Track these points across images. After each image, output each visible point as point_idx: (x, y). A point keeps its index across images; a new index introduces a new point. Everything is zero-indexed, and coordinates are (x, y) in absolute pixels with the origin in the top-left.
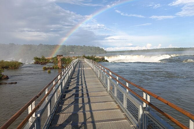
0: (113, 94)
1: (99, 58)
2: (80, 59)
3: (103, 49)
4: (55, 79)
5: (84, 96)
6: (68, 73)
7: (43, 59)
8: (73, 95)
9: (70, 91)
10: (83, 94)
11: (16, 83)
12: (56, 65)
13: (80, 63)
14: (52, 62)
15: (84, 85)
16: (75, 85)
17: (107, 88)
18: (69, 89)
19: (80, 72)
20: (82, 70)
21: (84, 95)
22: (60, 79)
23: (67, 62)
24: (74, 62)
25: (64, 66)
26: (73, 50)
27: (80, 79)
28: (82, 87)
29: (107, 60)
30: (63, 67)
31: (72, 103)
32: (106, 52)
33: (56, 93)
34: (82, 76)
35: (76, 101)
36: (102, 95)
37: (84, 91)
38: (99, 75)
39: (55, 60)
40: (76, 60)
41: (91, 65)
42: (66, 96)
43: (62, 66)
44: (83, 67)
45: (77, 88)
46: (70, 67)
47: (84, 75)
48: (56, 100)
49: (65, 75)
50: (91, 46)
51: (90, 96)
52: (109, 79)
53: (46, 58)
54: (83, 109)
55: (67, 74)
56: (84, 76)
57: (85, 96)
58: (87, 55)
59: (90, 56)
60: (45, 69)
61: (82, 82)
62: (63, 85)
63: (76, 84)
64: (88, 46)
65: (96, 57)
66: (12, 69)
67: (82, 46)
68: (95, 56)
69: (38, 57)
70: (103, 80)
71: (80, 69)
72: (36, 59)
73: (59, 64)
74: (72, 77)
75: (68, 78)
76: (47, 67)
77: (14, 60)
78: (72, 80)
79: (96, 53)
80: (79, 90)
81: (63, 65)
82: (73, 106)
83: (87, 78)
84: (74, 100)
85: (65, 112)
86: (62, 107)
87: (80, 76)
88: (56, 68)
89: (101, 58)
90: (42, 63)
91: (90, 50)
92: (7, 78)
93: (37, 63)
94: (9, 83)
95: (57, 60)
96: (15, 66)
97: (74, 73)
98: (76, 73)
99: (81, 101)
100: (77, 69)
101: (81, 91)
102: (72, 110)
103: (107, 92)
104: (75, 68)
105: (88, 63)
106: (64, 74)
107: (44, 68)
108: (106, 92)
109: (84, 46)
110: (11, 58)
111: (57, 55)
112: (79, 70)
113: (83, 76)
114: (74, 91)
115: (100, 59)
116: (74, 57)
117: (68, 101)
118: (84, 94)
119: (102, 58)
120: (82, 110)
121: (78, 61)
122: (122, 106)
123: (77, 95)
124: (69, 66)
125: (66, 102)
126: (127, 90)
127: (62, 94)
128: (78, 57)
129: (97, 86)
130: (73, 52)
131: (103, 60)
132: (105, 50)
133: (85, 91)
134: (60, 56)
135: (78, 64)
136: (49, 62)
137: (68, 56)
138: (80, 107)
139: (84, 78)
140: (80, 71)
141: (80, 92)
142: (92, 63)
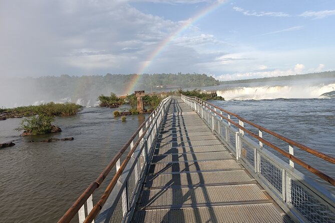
0: (250, 166)
1: (207, 94)
2: (174, 97)
3: (214, 77)
4: (133, 138)
5: (190, 170)
6: (156, 122)
7: (114, 98)
8: (168, 166)
9: (163, 157)
10: (187, 164)
11: (73, 139)
12: (135, 108)
13: (174, 103)
14: (127, 103)
15: (186, 144)
16: (170, 146)
17: (236, 153)
18: (160, 153)
19: (177, 121)
20: (180, 117)
21: (190, 167)
22: (143, 136)
23: (152, 102)
24: (165, 103)
25: (148, 110)
26: (162, 82)
27: (178, 134)
28: (184, 149)
29: (221, 97)
30: (146, 111)
31: (168, 184)
32: (218, 83)
33: (136, 165)
34: (180, 128)
35: (176, 178)
36: (225, 167)
37: (188, 158)
38: (213, 126)
39: (132, 100)
40: (167, 99)
41: (195, 106)
42: (156, 168)
43: (144, 109)
44: (180, 111)
45: (174, 151)
46: (159, 112)
47: (184, 125)
48: (137, 179)
49: (151, 127)
50: (191, 73)
51: (201, 169)
52: (240, 135)
53: (118, 96)
54: (191, 198)
55: (154, 125)
56: (185, 128)
57: (192, 168)
58: (185, 90)
59: (191, 90)
60: (118, 115)
61: (182, 139)
62: (149, 146)
63: (171, 143)
64: (187, 75)
65: (201, 93)
66: (66, 116)
67: (176, 75)
68: (200, 91)
69: (105, 95)
70: (222, 137)
71: (176, 114)
72: (103, 98)
73: (140, 107)
74: (163, 129)
75: (156, 131)
76: (120, 112)
77: (70, 101)
78: (164, 136)
79: (200, 86)
80: (179, 155)
81: (146, 108)
82: (170, 191)
83: (191, 131)
84: (171, 179)
85: (155, 203)
86: (148, 193)
87: (178, 129)
88: (134, 113)
89: (210, 93)
90: (112, 104)
91: (189, 80)
92: (59, 131)
93: (104, 105)
94: (62, 140)
95: (136, 99)
96: (71, 111)
97: (167, 122)
98: (169, 123)
99: (186, 179)
100: (170, 115)
101: (183, 158)
102: (170, 202)
103: (236, 160)
104: (166, 113)
105: (188, 103)
106: (149, 127)
107: (115, 114)
108: (232, 161)
109: (180, 74)
110: (65, 99)
111: (135, 92)
112: (174, 116)
113: (182, 128)
114: (169, 159)
115: (209, 95)
116: (163, 93)
117: (159, 180)
118: (189, 164)
119: (212, 94)
120: (189, 202)
121: (170, 100)
122: (277, 196)
123: (175, 167)
124: (156, 109)
125: (156, 182)
126: (292, 163)
127: (148, 165)
128: (171, 94)
129: (212, 149)
130: (161, 85)
131: (214, 96)
132: (216, 79)
133: (190, 157)
134: (140, 92)
135: (172, 106)
136: (123, 103)
137: (154, 91)
138: (184, 194)
139: (186, 131)
140: (177, 118)
141: (181, 159)
142: (197, 104)
